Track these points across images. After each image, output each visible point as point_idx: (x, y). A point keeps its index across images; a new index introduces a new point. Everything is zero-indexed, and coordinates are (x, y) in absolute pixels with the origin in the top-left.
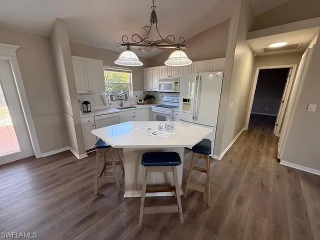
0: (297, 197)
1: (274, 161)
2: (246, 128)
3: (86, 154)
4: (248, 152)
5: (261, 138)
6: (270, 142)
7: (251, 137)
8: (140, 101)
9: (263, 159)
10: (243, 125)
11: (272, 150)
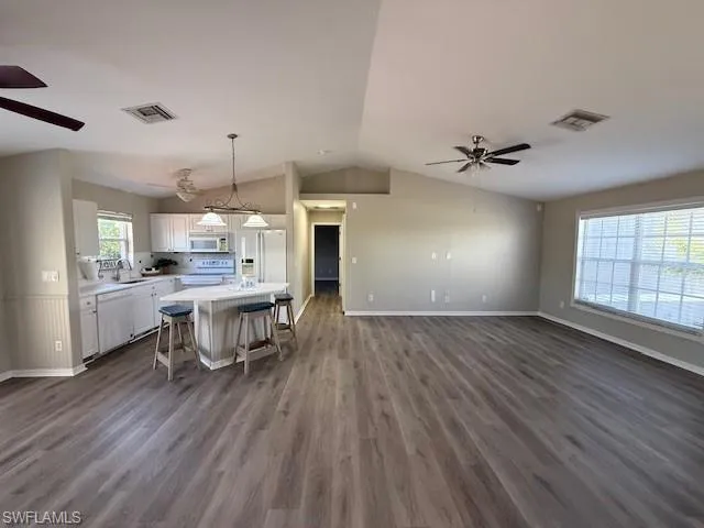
0: (355, 330)
1: (340, 315)
2: (313, 295)
3: (84, 365)
4: (319, 314)
5: (329, 300)
6: (337, 303)
7: (319, 301)
8: (147, 270)
9: (332, 315)
10: (308, 292)
11: (339, 307)
